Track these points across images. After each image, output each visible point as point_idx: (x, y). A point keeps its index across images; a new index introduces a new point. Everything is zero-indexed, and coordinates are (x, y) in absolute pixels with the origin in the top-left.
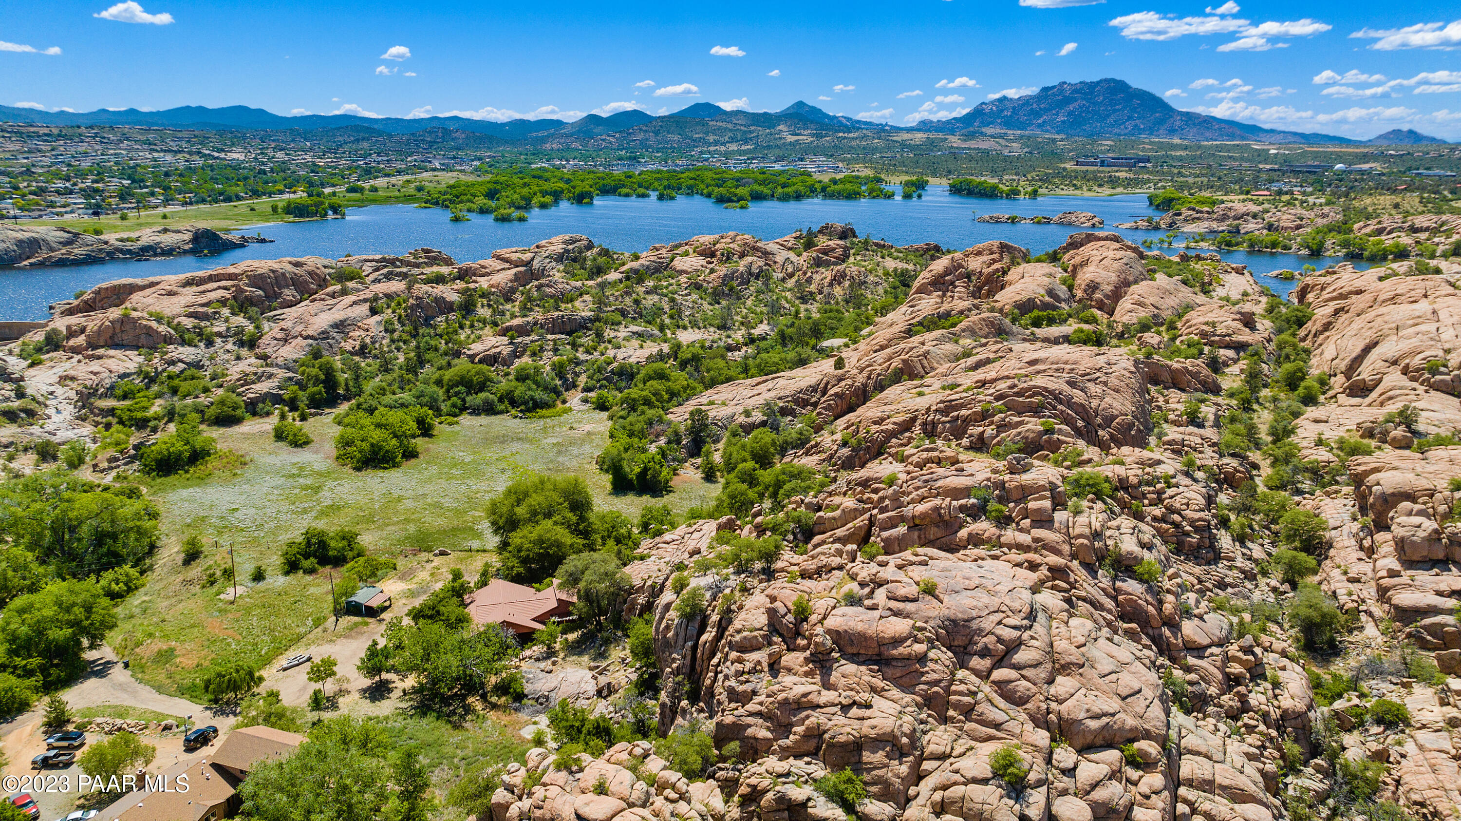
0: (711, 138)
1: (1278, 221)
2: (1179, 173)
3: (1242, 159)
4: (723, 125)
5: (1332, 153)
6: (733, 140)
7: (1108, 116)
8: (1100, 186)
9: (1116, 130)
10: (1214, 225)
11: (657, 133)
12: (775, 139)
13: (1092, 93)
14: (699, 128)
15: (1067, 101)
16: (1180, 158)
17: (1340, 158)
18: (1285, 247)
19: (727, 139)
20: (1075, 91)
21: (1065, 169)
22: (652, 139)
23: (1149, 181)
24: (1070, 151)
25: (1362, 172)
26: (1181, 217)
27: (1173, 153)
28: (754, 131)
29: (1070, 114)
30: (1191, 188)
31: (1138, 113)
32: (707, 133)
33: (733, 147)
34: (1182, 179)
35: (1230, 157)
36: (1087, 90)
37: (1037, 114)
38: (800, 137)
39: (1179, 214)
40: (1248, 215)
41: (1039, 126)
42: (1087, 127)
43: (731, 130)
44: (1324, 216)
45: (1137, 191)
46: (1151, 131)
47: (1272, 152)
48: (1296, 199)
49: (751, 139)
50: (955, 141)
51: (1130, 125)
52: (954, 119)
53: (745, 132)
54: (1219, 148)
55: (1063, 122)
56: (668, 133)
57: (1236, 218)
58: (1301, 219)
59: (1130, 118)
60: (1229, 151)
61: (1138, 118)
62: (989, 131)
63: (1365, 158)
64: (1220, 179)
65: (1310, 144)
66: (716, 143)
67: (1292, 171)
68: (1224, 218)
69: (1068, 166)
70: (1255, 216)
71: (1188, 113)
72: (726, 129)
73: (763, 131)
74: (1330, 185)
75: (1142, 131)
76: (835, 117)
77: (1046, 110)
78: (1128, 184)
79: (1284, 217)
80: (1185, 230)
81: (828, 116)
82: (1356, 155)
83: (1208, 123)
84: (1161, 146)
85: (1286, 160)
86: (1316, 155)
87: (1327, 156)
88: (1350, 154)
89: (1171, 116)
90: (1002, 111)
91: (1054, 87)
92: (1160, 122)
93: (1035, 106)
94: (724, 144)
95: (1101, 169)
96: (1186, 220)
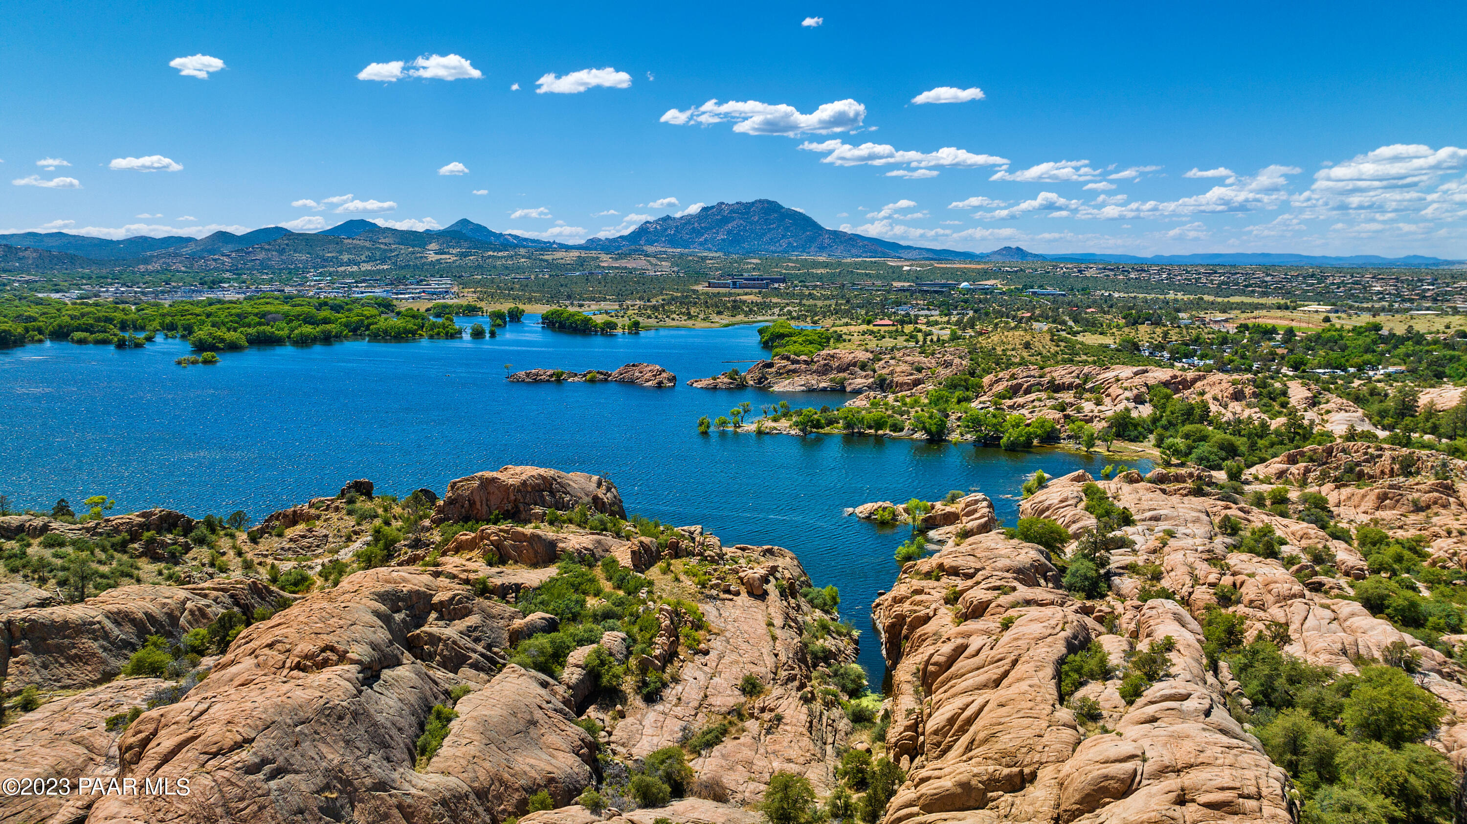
0: (345, 257)
1: (892, 373)
2: (810, 294)
3: (878, 277)
4: (361, 243)
5: (957, 269)
6: (370, 259)
7: (764, 234)
8: (719, 313)
9: (772, 248)
10: (813, 380)
11: (281, 252)
12: (416, 258)
13: (748, 213)
14: (332, 247)
15: (725, 220)
16: (820, 278)
17: (965, 275)
18: (897, 428)
19: (363, 258)
20: (732, 211)
21: (695, 292)
22: (275, 259)
23: (776, 305)
24: (717, 269)
25: (985, 291)
26: (773, 370)
27: (814, 271)
28: (395, 250)
29: (729, 232)
30: (816, 314)
31: (791, 231)
32: (341, 252)
33: (366, 267)
34: (811, 302)
35: (867, 275)
36: (744, 210)
37: (699, 233)
38: (443, 257)
39: (770, 365)
40: (855, 365)
41: (701, 244)
42: (746, 245)
43: (369, 249)
44: (947, 364)
45: (760, 318)
46: (804, 248)
47: (906, 268)
48: (920, 331)
49: (389, 258)
50: (606, 260)
51: (784, 243)
52: (620, 237)
53: (385, 250)
54: (857, 265)
55: (723, 240)
56: (295, 251)
57: (841, 369)
58: (919, 370)
59: (783, 236)
60: (866, 269)
61: (792, 236)
62: (650, 249)
63: (986, 274)
64: (848, 302)
65: (939, 260)
66: (350, 263)
67: (920, 291)
68: (825, 370)
69: (699, 288)
70: (863, 367)
71: (835, 232)
72: (363, 247)
73: (404, 250)
74: (956, 307)
75: (795, 249)
76: (501, 235)
77: (707, 229)
78: (751, 310)
79: (898, 369)
80: (776, 388)
81: (494, 234)
82: (978, 272)
83: (852, 241)
84: (805, 264)
85: (917, 277)
86: (944, 272)
87: (953, 273)
88: (973, 270)
89: (820, 235)
90: (666, 230)
91: (713, 207)
92: (811, 240)
93: (696, 225)
94: (357, 264)
95: (733, 291)
96: (779, 374)
